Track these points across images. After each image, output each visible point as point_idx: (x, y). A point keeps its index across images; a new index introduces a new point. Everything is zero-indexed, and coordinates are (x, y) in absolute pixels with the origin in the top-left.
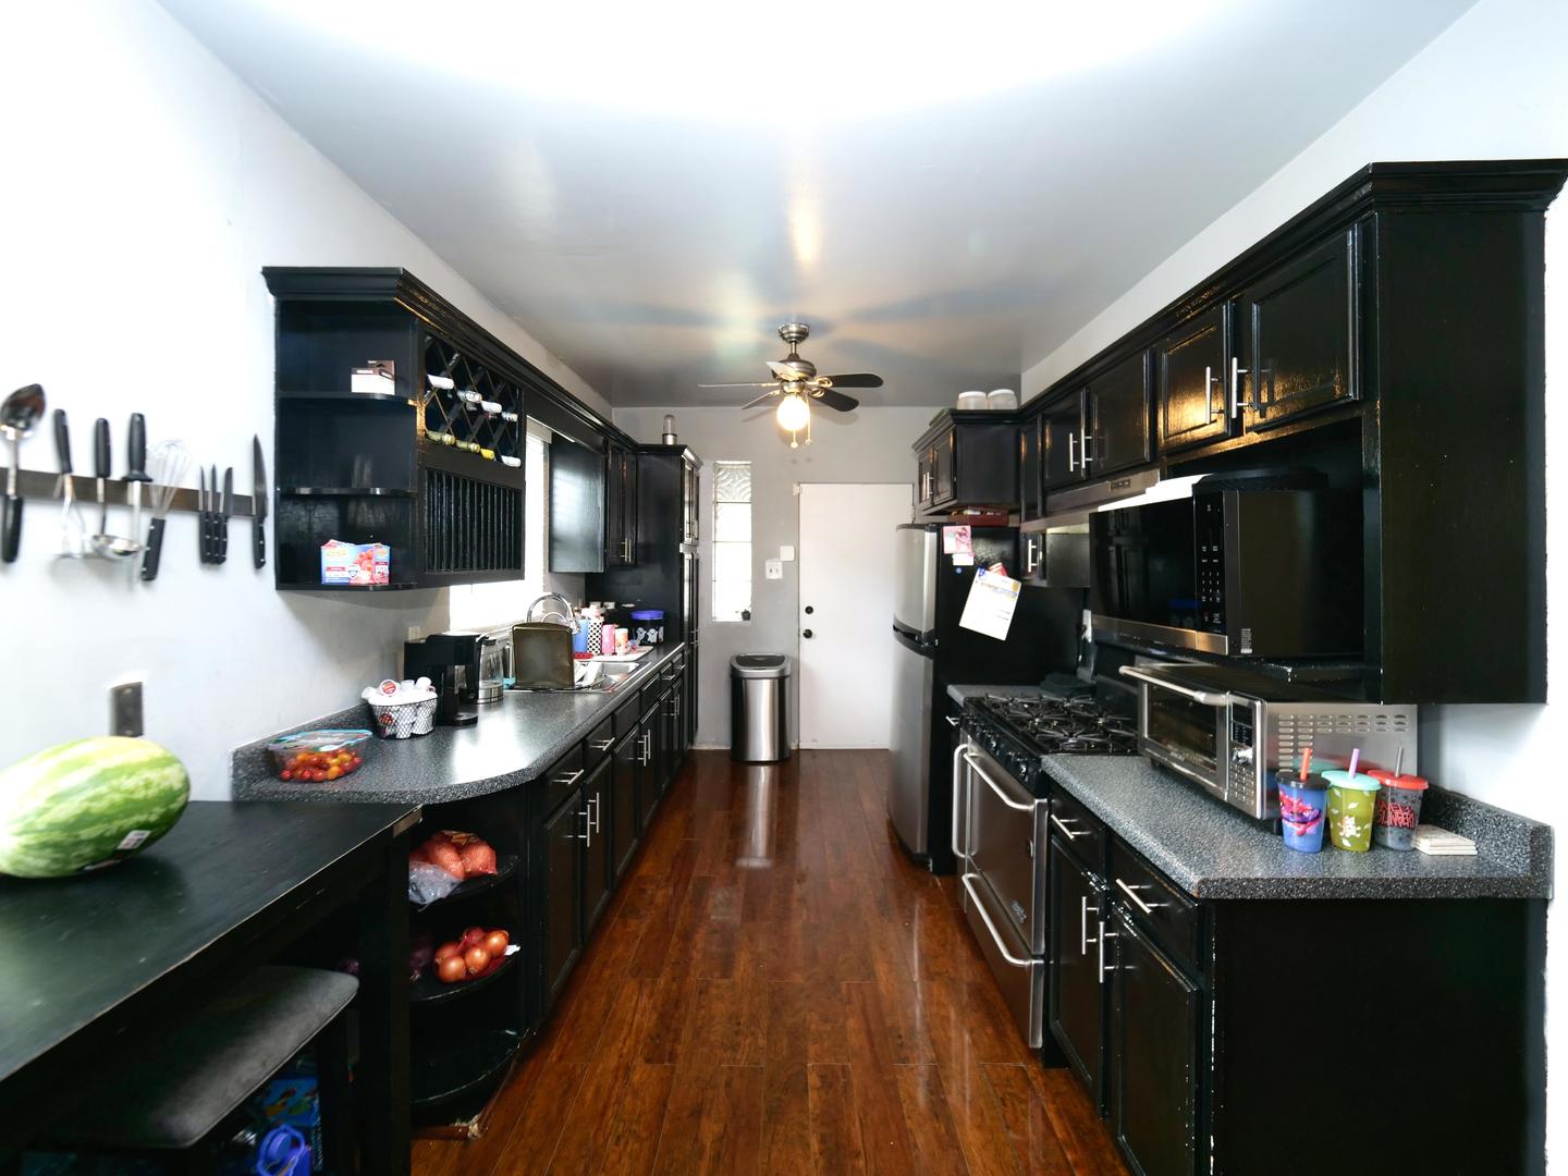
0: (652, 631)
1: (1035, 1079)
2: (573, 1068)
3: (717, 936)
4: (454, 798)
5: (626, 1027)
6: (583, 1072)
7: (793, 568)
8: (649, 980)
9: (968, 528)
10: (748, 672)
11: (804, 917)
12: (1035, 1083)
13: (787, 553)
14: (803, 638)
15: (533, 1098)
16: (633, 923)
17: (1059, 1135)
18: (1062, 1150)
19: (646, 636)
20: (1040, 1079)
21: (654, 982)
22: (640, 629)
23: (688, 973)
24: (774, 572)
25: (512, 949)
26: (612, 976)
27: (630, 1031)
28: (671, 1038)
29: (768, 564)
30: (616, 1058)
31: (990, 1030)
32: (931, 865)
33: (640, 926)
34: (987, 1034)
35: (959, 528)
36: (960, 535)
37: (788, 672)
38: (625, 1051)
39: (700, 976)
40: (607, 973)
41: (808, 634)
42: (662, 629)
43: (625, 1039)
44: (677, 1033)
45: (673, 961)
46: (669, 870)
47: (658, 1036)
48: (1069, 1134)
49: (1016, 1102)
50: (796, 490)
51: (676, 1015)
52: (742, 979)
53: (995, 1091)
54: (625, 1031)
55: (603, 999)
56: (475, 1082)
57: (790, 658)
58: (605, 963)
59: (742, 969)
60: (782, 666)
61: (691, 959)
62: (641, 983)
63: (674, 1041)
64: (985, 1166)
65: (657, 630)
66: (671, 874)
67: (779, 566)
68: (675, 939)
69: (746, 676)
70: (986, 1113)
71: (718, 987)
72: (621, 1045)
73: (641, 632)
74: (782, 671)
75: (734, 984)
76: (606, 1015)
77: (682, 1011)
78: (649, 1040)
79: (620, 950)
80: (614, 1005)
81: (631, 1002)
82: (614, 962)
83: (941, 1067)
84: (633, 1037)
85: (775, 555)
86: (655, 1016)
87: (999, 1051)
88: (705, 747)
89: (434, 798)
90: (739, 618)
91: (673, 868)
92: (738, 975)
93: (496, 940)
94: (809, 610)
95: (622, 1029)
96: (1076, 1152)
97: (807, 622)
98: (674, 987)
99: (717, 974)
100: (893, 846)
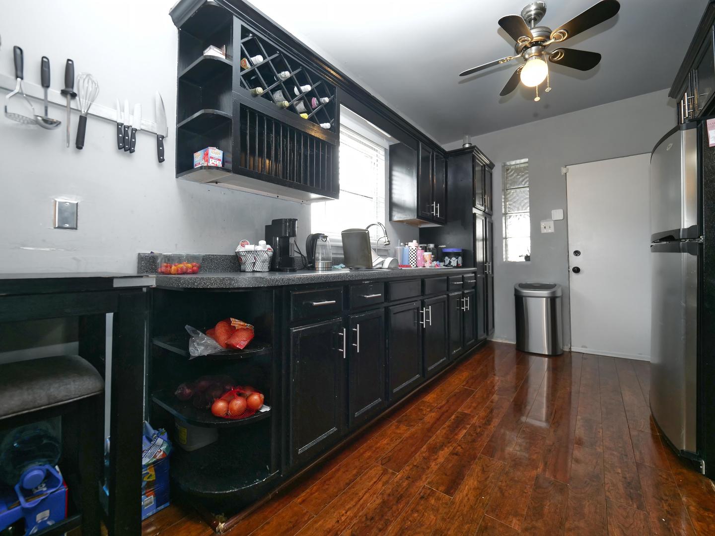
0: (454, 259)
2: (305, 514)
3: (456, 457)
4: (205, 286)
5: (356, 500)
6: (309, 520)
7: (563, 226)
8: (391, 471)
10: (526, 292)
11: (539, 470)
13: (558, 214)
14: (572, 274)
15: (268, 523)
16: (403, 428)
19: (450, 262)
21: (393, 474)
22: (447, 258)
23: (420, 477)
24: (548, 227)
25: (266, 409)
26: (370, 457)
27: (357, 503)
28: (380, 526)
29: (543, 224)
30: (335, 520)
32: (703, 467)
33: (405, 431)
37: (559, 294)
38: (343, 518)
39: (429, 483)
40: (368, 454)
41: (577, 270)
42: (460, 258)
43: (350, 509)
44: (387, 524)
45: (415, 464)
46: (444, 403)
47: (372, 518)
50: (564, 170)
51: (394, 508)
52: (461, 502)
54: (353, 503)
55: (355, 472)
56: (224, 492)
57: (560, 286)
58: (371, 447)
59: (465, 492)
60: (553, 290)
61: (428, 468)
62: (385, 472)
63: (380, 530)
65: (457, 258)
66: (444, 405)
67: (552, 224)
68: (424, 448)
69: (524, 295)
71: (438, 499)
72: (344, 512)
73: (447, 260)
74: (554, 293)
75: (453, 503)
76: (348, 484)
77: (401, 506)
78: (364, 519)
79: (385, 442)
80: (358, 479)
81: (369, 482)
82: (376, 448)
84: (356, 510)
85: (548, 216)
86: (379, 501)
88: (500, 341)
89: (194, 284)
90: (523, 259)
91: (448, 401)
92: (459, 496)
93: (256, 398)
94: (577, 253)
95: (352, 499)
97: (575, 261)
98: (405, 484)
99: (442, 488)
100: (654, 437)
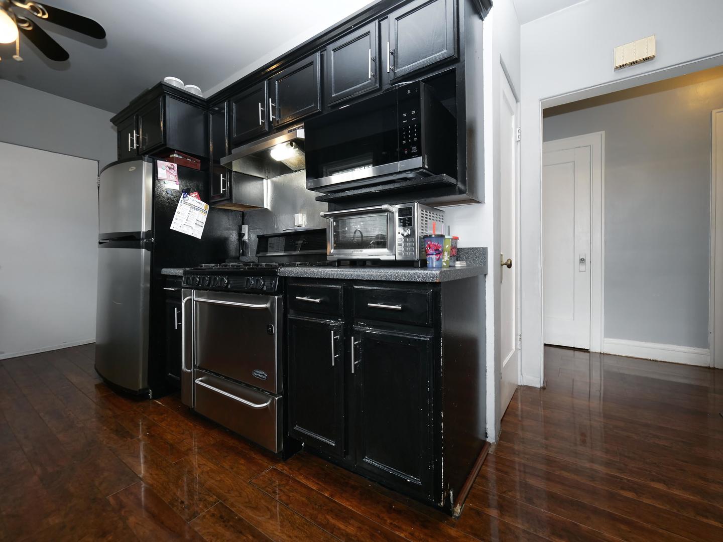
1: (284, 469)
9: (175, 165)
12: (285, 471)
17: (314, 488)
18: (321, 494)
20: (286, 468)
31: (242, 461)
32: (151, 394)
34: (242, 464)
35: (169, 164)
36: (170, 168)
48: (318, 484)
49: (282, 488)
53: (267, 491)
64: (290, 537)
70: (270, 507)
83: (224, 501)
87: (254, 468)
96: (327, 490)
